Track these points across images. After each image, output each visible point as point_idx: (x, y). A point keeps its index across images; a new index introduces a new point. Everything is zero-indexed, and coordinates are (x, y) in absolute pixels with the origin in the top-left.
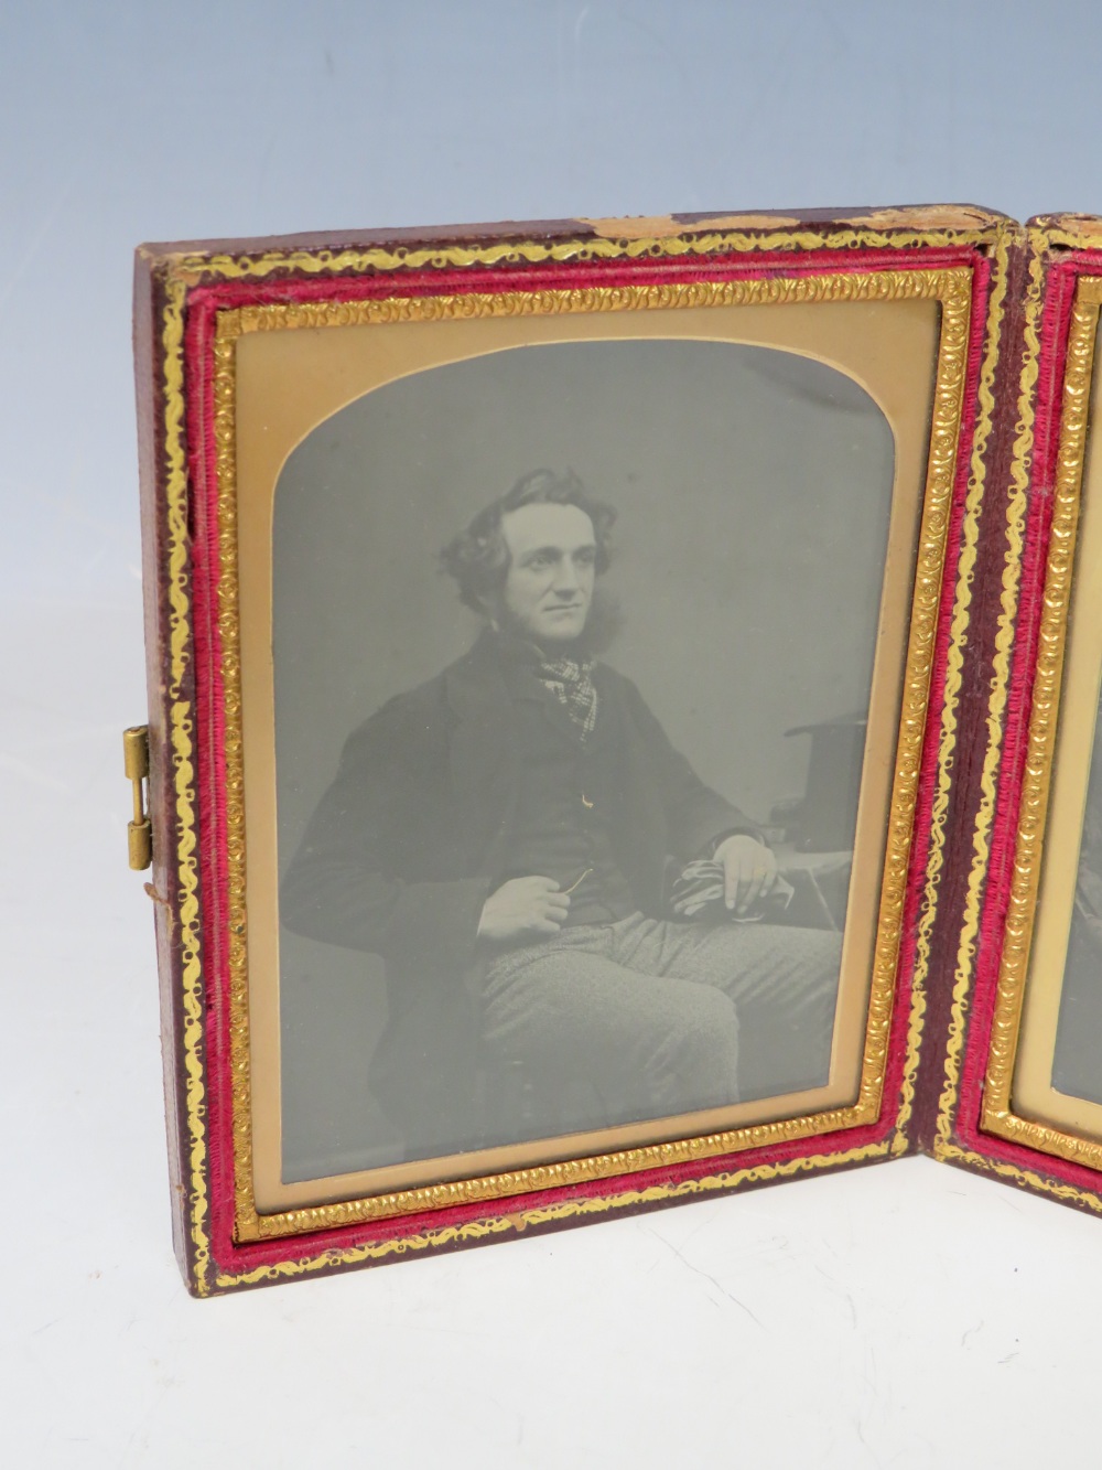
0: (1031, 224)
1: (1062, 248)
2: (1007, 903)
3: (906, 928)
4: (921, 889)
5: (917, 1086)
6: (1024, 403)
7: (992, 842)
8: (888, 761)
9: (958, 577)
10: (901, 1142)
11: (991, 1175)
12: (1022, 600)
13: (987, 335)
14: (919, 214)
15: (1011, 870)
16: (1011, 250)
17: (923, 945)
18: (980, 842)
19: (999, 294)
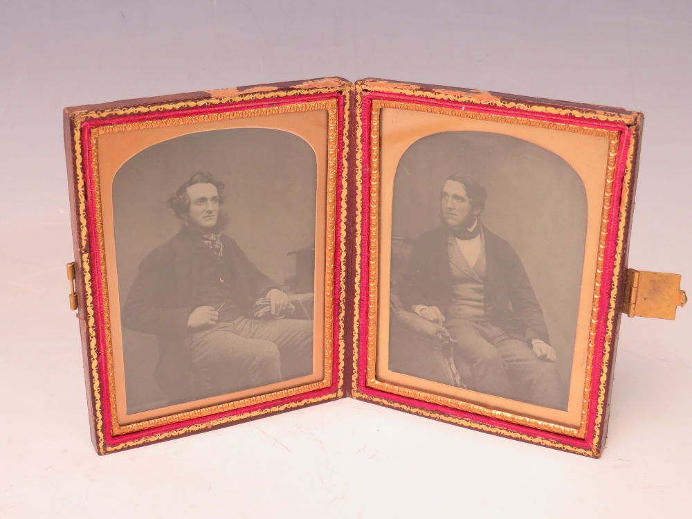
0: (356, 83)
1: (366, 91)
2: (368, 307)
3: (334, 318)
4: (339, 304)
5: (344, 373)
6: (358, 141)
7: (361, 287)
8: (323, 262)
9: (341, 199)
10: (340, 393)
11: (372, 402)
12: (363, 206)
13: (344, 120)
14: (319, 82)
15: (368, 296)
16: (350, 92)
17: (341, 324)
18: (357, 287)
19: (347, 107)
